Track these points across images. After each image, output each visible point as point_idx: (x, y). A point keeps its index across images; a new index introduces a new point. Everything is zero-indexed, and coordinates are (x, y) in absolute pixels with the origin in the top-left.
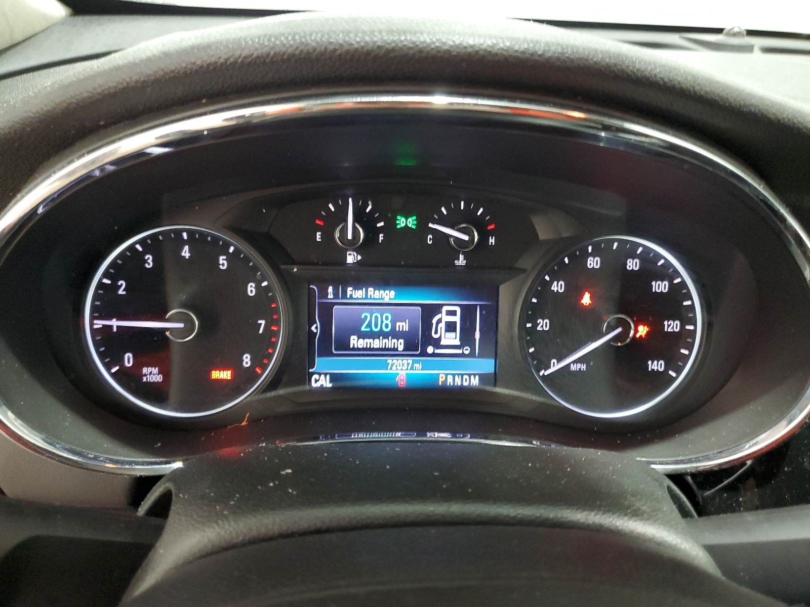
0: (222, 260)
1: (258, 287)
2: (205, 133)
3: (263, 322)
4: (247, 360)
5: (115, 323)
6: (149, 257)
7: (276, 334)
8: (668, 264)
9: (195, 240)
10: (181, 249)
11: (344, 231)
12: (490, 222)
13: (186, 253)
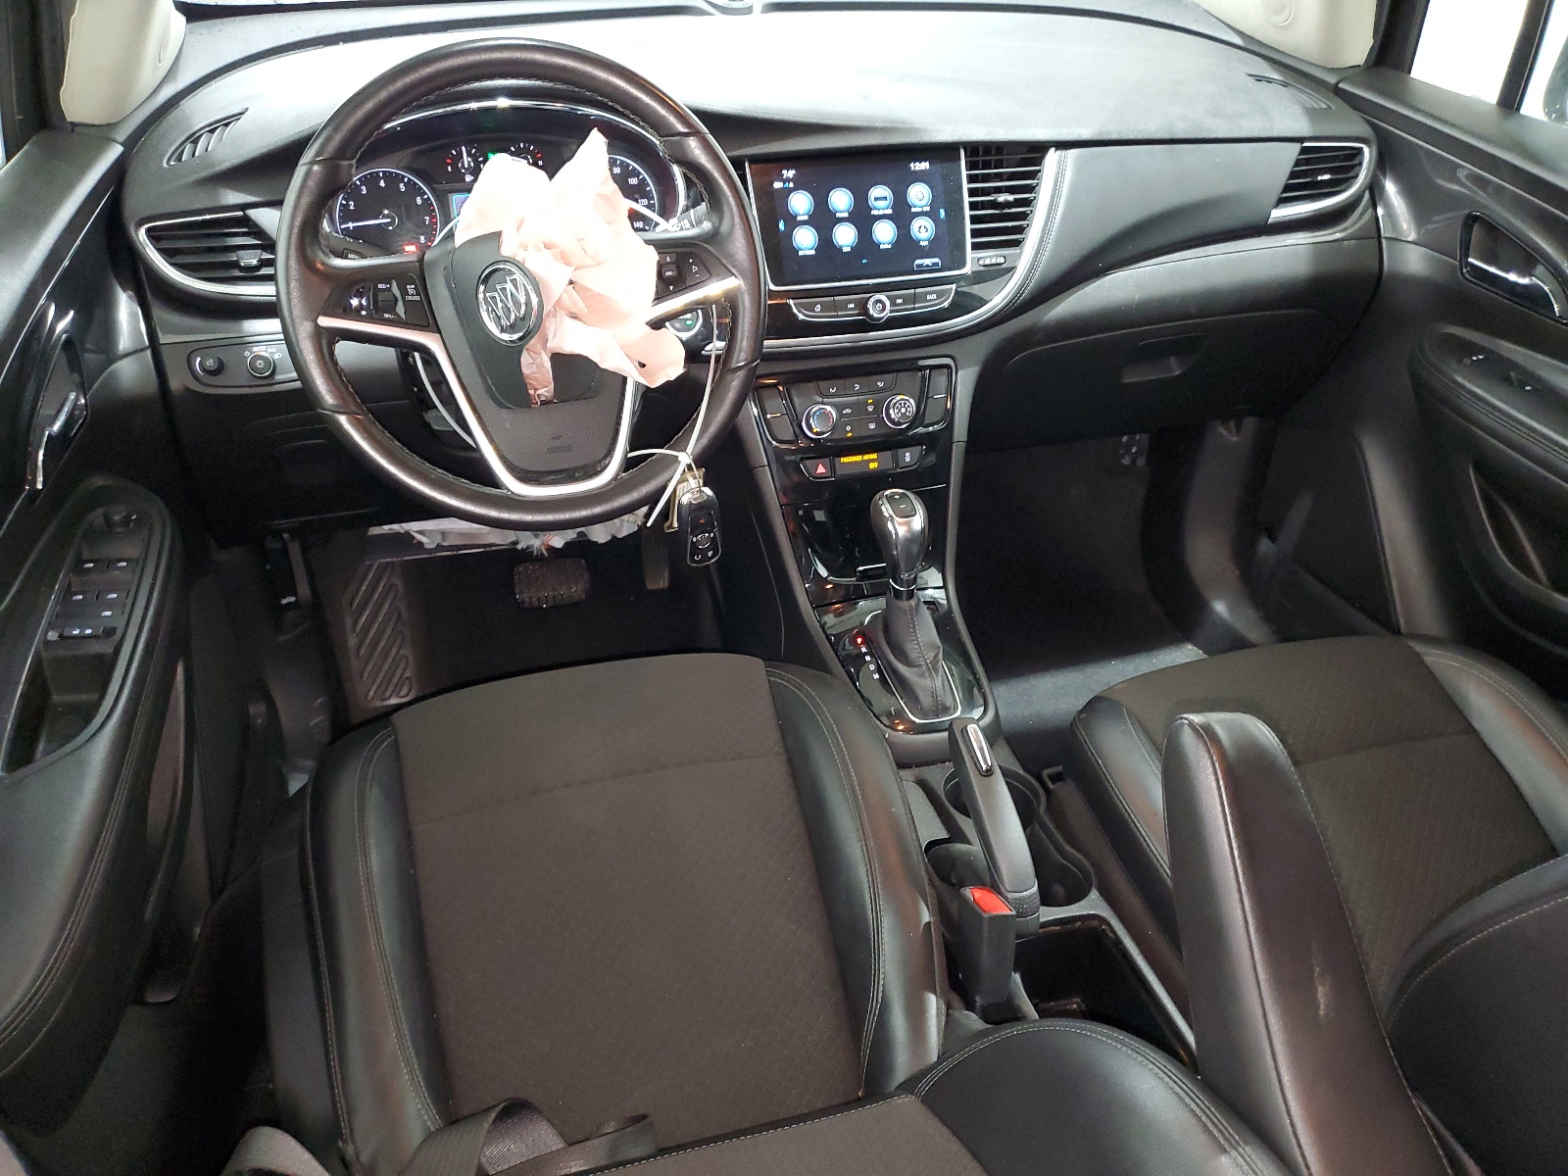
0: (402, 185)
1: (422, 199)
2: (399, 129)
3: (428, 218)
4: (422, 239)
5: (351, 225)
6: (364, 188)
7: (436, 223)
8: (634, 169)
9: (387, 176)
10: (379, 182)
11: (463, 163)
12: (538, 153)
13: (382, 184)
